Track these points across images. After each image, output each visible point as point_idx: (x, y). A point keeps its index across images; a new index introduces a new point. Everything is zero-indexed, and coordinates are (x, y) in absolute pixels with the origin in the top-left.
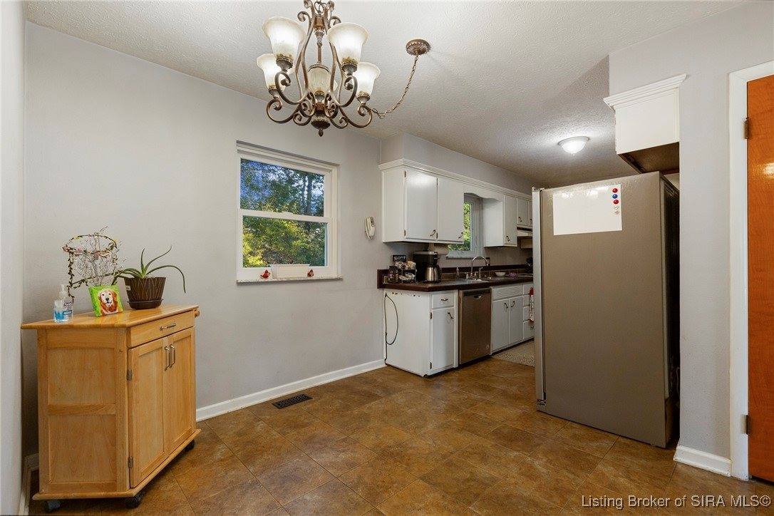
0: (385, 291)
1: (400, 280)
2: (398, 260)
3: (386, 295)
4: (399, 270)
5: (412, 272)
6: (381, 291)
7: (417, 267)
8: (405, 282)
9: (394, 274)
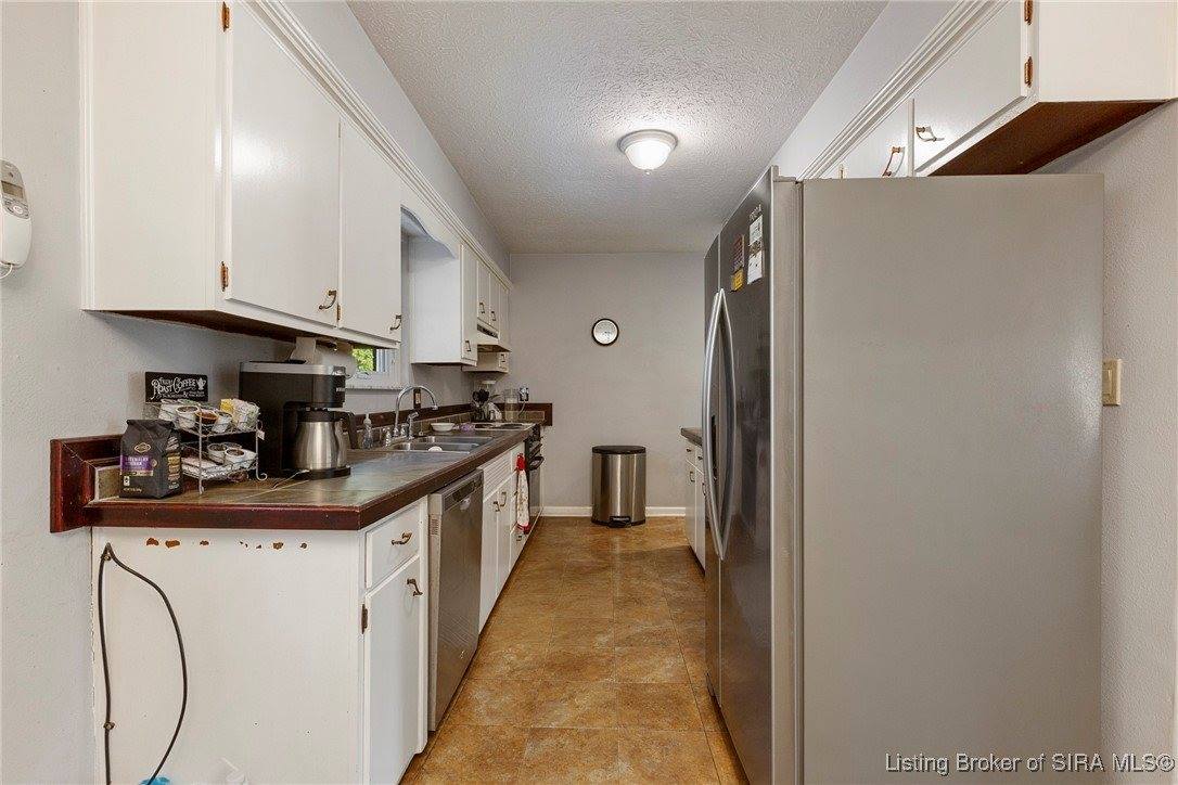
0: (102, 537)
1: (188, 482)
2: (173, 396)
3: (108, 554)
4: (185, 437)
5: (245, 440)
6: (78, 536)
7: (265, 419)
8: (212, 484)
9: (160, 454)
